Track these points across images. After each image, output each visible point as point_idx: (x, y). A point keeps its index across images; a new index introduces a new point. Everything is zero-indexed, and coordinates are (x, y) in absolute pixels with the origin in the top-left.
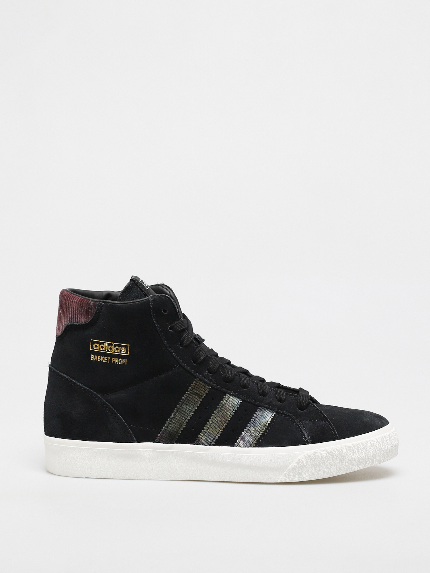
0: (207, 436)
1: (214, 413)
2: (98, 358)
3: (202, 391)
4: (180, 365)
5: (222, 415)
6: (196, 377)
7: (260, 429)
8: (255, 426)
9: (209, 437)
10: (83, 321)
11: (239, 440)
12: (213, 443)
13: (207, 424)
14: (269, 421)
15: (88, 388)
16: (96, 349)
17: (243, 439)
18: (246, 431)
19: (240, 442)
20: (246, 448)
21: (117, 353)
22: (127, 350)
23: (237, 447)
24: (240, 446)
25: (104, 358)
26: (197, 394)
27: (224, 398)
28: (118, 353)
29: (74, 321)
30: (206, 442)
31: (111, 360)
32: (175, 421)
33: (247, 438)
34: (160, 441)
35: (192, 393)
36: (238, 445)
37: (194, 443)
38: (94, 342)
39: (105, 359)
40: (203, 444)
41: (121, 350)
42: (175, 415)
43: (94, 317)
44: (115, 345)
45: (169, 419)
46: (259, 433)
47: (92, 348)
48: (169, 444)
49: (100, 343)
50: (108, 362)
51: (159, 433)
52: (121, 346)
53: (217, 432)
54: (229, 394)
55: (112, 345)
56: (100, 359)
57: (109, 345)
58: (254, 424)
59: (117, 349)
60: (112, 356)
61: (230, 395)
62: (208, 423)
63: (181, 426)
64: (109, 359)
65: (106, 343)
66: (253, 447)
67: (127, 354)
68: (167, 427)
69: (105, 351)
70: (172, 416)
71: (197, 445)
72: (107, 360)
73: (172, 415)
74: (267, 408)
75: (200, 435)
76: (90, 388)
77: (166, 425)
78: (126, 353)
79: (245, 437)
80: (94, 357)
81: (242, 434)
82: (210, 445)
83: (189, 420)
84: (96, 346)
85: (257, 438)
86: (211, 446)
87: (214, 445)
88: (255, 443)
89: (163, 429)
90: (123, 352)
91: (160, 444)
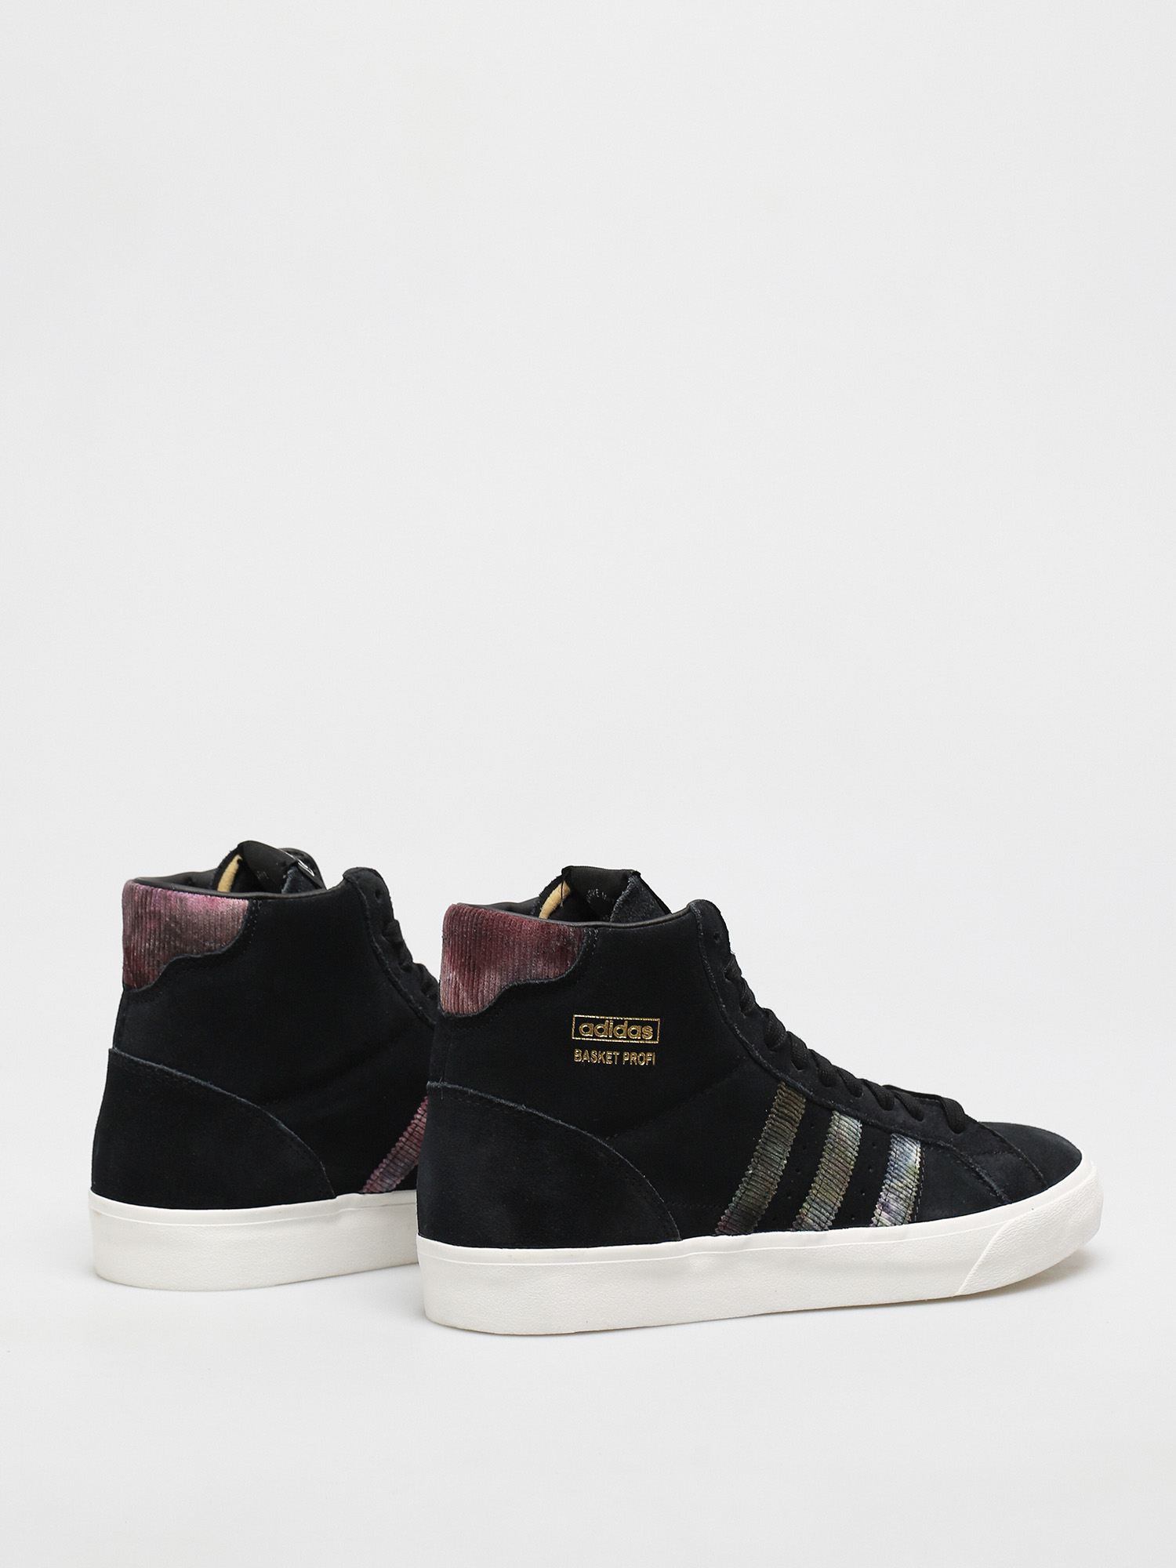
0: (817, 1210)
1: (822, 1156)
2: (590, 1056)
3: (795, 1109)
4: (750, 1055)
5: (840, 1159)
6: (779, 1080)
7: (911, 1181)
8: (899, 1178)
9: (823, 1210)
10: (551, 975)
11: (878, 1211)
12: (829, 1223)
13: (814, 1182)
14: (917, 1162)
15: (574, 1128)
16: (587, 1037)
17: (885, 1207)
18: (886, 1188)
19: (880, 1215)
20: (897, 1226)
21: (635, 1039)
22: (655, 1032)
23: (877, 1226)
24: (883, 1225)
25: (605, 1056)
26: (789, 1117)
27: (831, 1121)
28: (637, 1040)
29: (528, 977)
30: (816, 1223)
31: (621, 1057)
32: (756, 1182)
33: (893, 1206)
34: (725, 1231)
35: (779, 1117)
36: (878, 1221)
37: (792, 1227)
38: (580, 1021)
39: (609, 1058)
40: (811, 1228)
41: (642, 1033)
42: (754, 1169)
43: (579, 962)
44: (631, 1023)
45: (745, 1181)
46: (910, 1191)
47: (578, 1034)
48: (743, 1237)
49: (596, 1022)
50: (614, 1062)
51: (724, 1214)
52: (643, 1024)
53: (836, 1199)
54: (838, 1111)
55: (622, 1022)
56: (596, 1057)
57: (616, 1023)
58: (897, 1171)
59: (634, 1032)
60: (622, 1048)
61: (842, 1113)
62: (816, 1179)
63: (767, 1193)
64: (616, 1057)
65: (609, 1020)
66: (909, 1223)
67: (656, 1040)
68: (740, 1199)
69: (608, 1038)
70: (751, 1172)
71: (797, 1230)
72: (613, 1059)
73: (748, 1170)
74: (906, 1136)
75: (803, 1207)
76: (577, 1127)
77: (738, 1193)
78: (654, 1039)
79: (888, 1202)
80: (582, 1055)
81: (880, 1196)
82: (823, 1229)
83: (781, 1177)
84: (586, 1030)
85: (911, 1203)
86: (825, 1230)
87: (831, 1228)
88: (910, 1215)
89: (732, 1202)
90: (648, 1036)
91: (725, 1236)
